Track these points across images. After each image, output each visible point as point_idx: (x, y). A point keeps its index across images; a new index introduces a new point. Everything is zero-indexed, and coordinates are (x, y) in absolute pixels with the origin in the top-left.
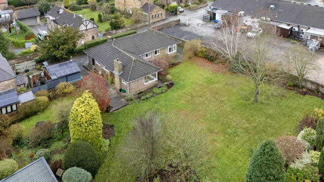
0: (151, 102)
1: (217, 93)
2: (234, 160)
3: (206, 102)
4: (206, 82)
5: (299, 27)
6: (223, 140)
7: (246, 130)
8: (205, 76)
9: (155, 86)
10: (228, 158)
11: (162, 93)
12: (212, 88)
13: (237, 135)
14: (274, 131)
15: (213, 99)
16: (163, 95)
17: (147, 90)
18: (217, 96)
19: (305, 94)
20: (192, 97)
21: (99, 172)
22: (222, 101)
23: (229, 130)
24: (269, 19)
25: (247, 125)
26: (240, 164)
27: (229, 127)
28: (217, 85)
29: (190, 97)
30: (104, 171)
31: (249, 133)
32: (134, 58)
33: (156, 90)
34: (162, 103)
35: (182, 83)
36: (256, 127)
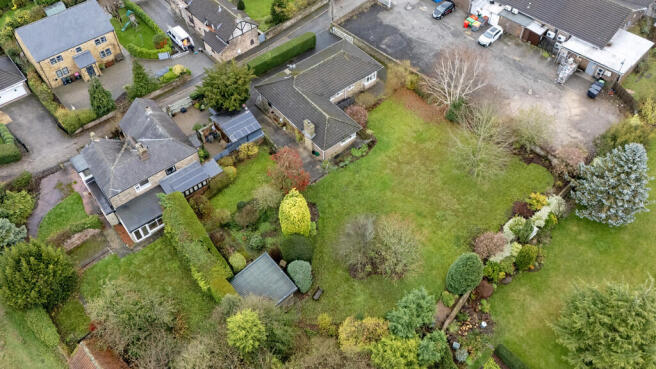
0: (350, 171)
1: (427, 158)
2: (440, 248)
3: (414, 172)
4: (415, 138)
5: (556, 32)
6: (430, 226)
7: (456, 213)
8: (414, 128)
9: (353, 145)
10: (434, 245)
11: (362, 156)
12: (422, 149)
13: (446, 220)
14: (484, 214)
15: (423, 168)
16: (364, 159)
17: (344, 151)
18: (428, 163)
19: (529, 161)
20: (399, 163)
21: (314, 257)
22: (433, 171)
23: (438, 213)
24: (516, 11)
25: (457, 206)
26: (445, 252)
27: (438, 210)
28: (428, 145)
29: (395, 164)
30: (318, 257)
31: (458, 217)
32: (328, 116)
33: (356, 152)
34: (364, 172)
35: (385, 138)
36: (465, 209)
